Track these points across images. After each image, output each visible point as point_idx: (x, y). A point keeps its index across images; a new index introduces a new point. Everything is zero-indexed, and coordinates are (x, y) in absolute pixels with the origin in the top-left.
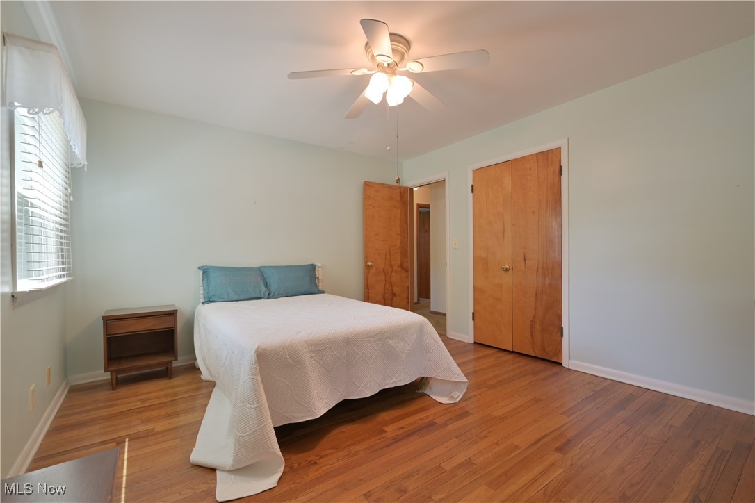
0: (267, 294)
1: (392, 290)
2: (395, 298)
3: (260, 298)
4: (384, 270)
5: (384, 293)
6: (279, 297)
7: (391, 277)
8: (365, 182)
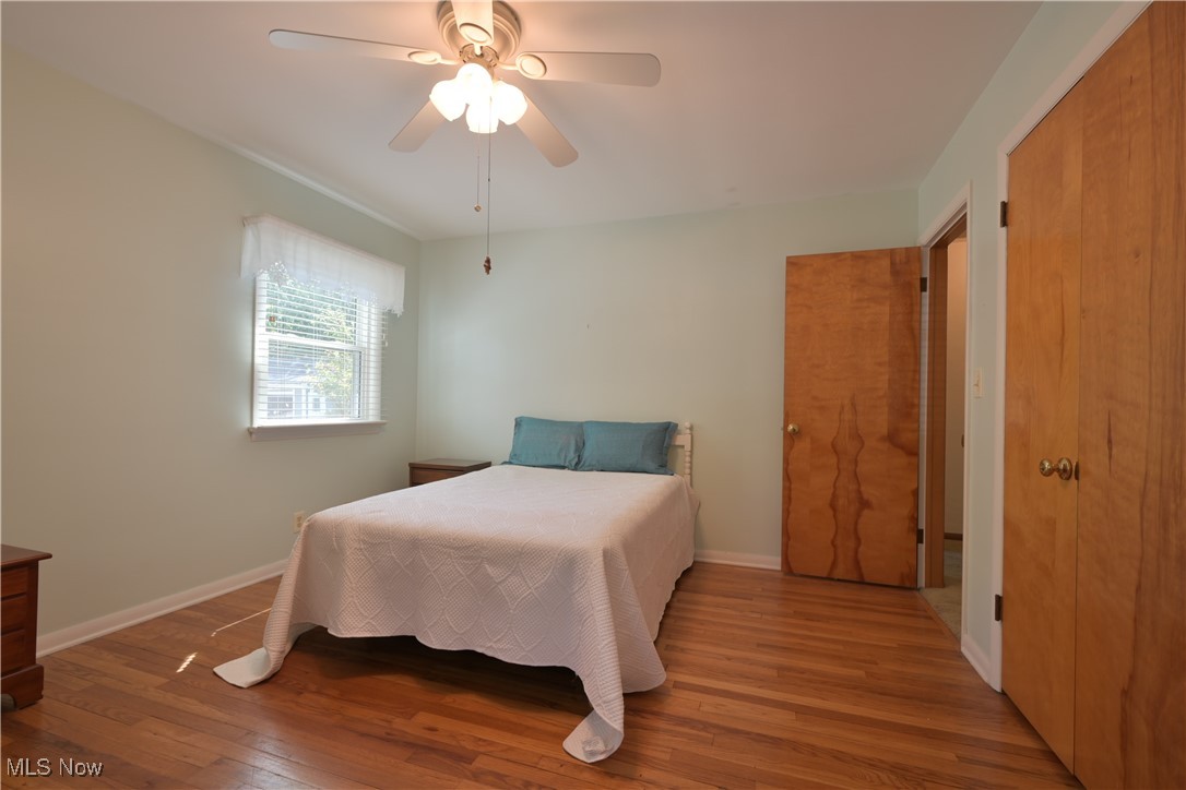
0: (574, 463)
1: (859, 492)
2: (866, 512)
3: (563, 467)
4: (833, 446)
5: (834, 497)
6: (591, 470)
7: (856, 463)
8: (788, 258)
